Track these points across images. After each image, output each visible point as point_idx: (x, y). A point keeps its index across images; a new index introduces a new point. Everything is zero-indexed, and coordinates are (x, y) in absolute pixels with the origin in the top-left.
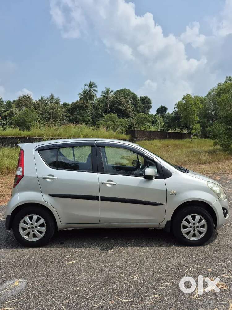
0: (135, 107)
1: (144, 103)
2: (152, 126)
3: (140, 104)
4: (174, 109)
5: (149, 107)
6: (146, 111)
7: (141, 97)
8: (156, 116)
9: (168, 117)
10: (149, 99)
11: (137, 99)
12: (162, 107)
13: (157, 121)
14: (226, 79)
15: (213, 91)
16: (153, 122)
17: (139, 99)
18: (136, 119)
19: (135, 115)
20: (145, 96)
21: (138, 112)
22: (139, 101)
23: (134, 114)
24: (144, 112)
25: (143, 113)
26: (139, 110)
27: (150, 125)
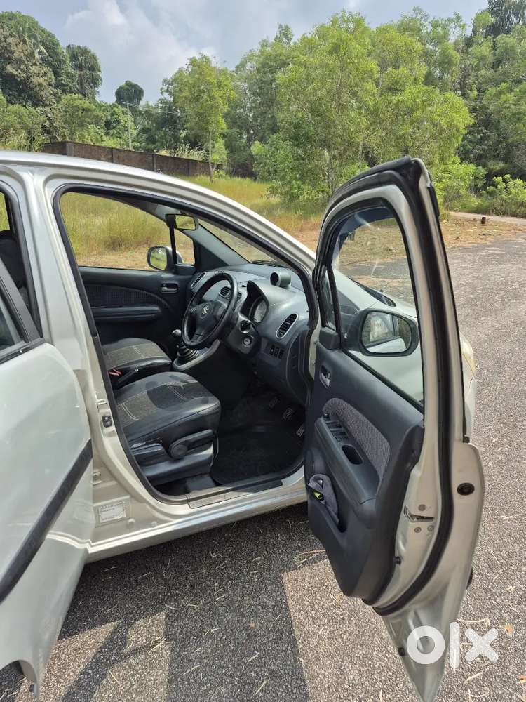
0: (56, 74)
1: (80, 67)
2: (107, 134)
3: (69, 67)
4: (162, 93)
5: (95, 81)
6: (88, 90)
7: (69, 46)
8: (116, 109)
9: (148, 114)
10: (94, 57)
11: (59, 51)
12: (129, 84)
13: (117, 122)
14: (278, 33)
15: (249, 58)
16: (108, 125)
17: (65, 51)
18: (60, 112)
19: (58, 99)
20: (82, 45)
21: (64, 91)
22: (64, 56)
23: (55, 95)
24: (82, 91)
25: (81, 96)
26: (67, 85)
27: (102, 131)
